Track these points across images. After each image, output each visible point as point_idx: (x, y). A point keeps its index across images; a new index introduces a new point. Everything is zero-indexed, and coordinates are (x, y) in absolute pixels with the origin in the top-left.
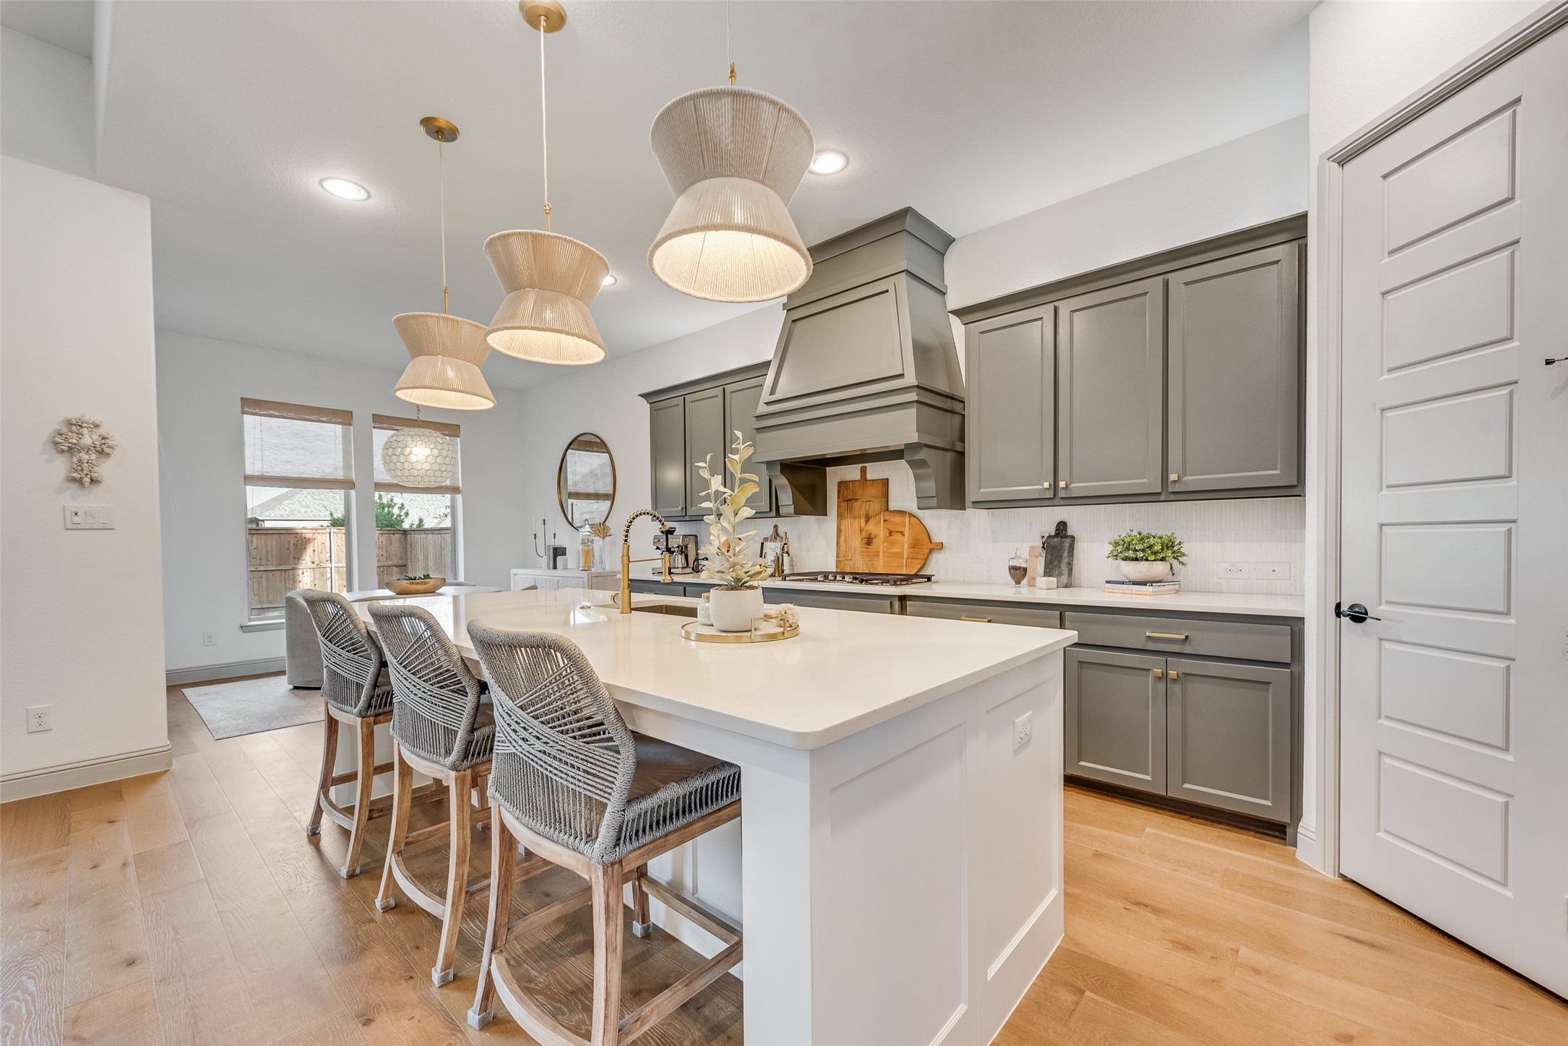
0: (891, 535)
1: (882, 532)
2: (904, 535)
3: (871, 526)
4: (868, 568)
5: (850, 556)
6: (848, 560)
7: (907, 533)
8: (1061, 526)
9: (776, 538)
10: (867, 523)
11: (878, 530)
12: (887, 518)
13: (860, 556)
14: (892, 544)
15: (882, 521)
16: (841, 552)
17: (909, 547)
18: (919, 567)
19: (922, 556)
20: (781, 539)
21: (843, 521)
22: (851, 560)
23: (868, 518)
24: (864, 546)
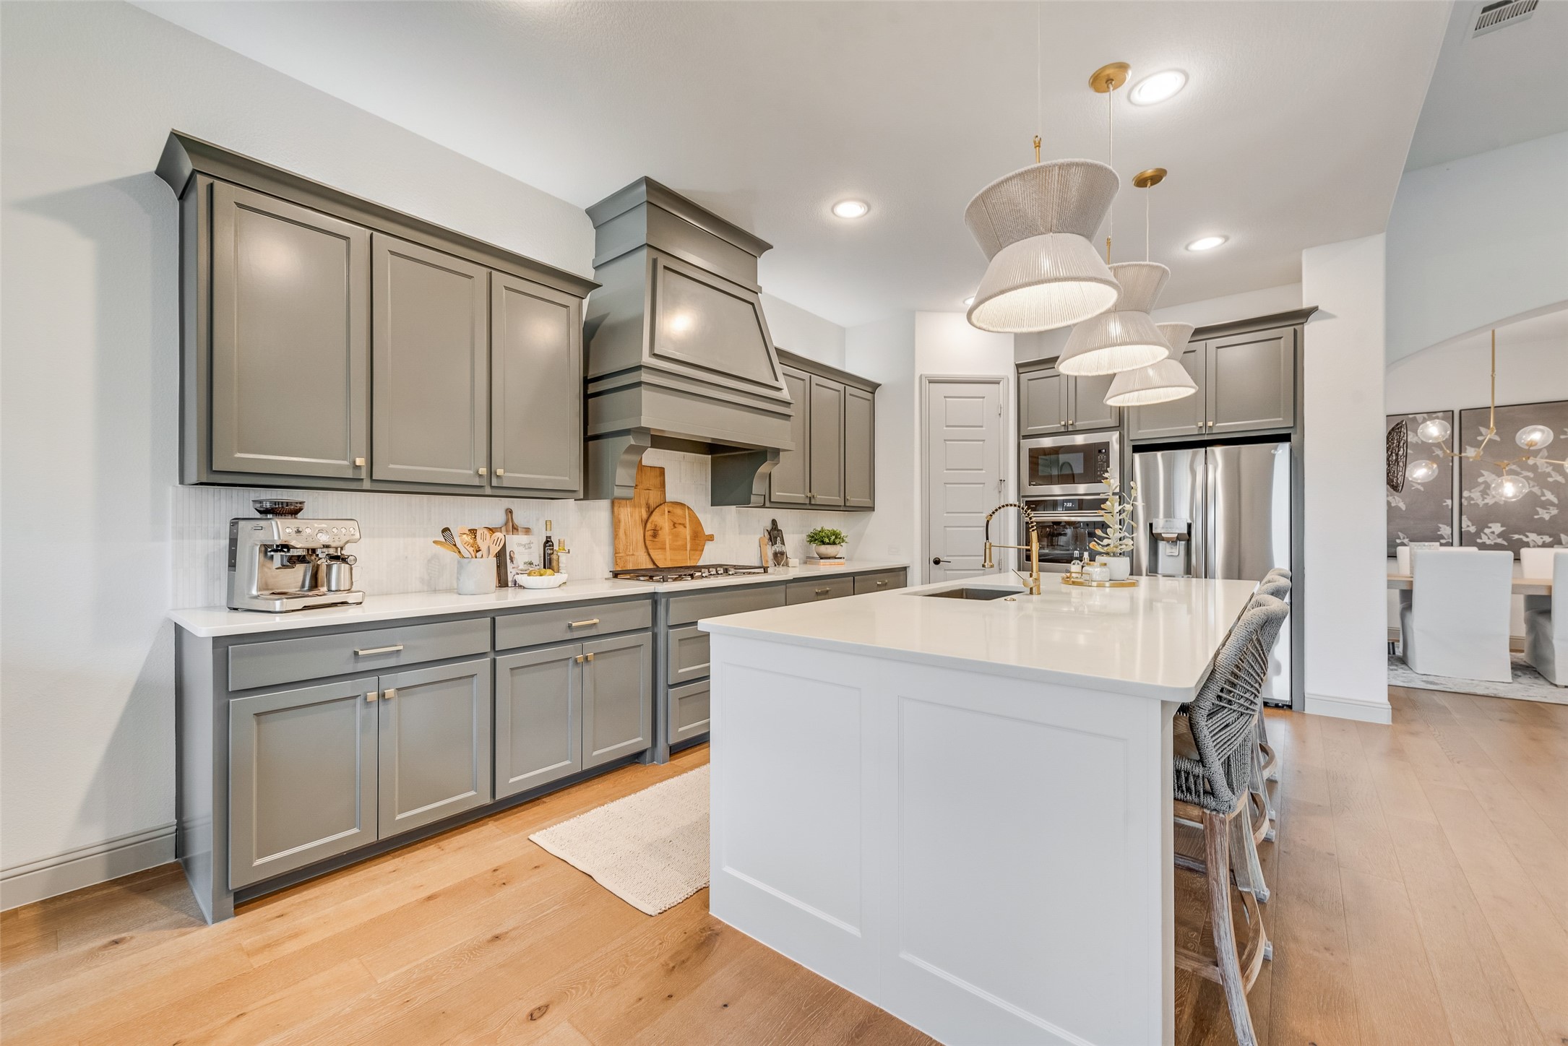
0: (675, 527)
1: (667, 524)
2: (685, 527)
3: (656, 517)
4: (654, 563)
5: (631, 551)
6: (629, 555)
7: (688, 526)
8: (774, 522)
9: (515, 529)
10: (650, 513)
11: (661, 520)
12: (671, 509)
13: (644, 550)
14: (676, 536)
15: (666, 512)
16: (621, 547)
17: (691, 539)
18: (698, 558)
19: (700, 548)
20: (527, 531)
21: (622, 509)
22: (633, 555)
23: (649, 508)
24: (651, 538)
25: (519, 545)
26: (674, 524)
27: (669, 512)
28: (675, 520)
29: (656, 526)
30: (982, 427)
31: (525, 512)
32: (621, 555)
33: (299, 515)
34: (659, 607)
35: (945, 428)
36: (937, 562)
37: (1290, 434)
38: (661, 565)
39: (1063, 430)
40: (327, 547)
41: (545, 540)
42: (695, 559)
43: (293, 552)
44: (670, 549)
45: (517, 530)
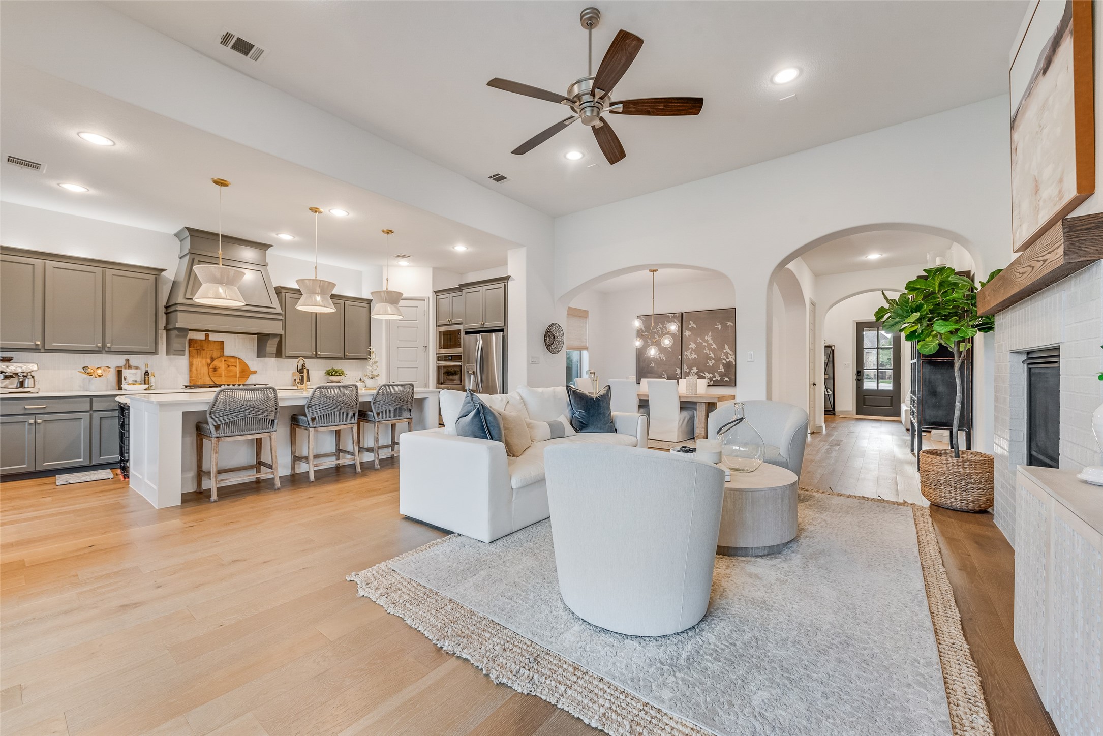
1: (223, 366)
2: (236, 367)
3: (216, 362)
5: (200, 377)
6: (199, 379)
7: (238, 366)
9: (130, 367)
10: (213, 361)
11: (221, 364)
13: (208, 377)
14: (229, 371)
15: (223, 360)
16: (194, 375)
17: (240, 372)
20: (137, 368)
21: (195, 359)
22: (201, 379)
23: (212, 358)
24: (212, 372)
25: (130, 373)
26: (228, 366)
27: (225, 360)
28: (229, 364)
29: (216, 366)
30: (416, 321)
31: (135, 360)
32: (193, 379)
33: (11, 362)
37: (504, 329)
39: (448, 323)
40: (23, 372)
41: (145, 371)
43: (7, 374)
44: (225, 377)
45: (131, 367)
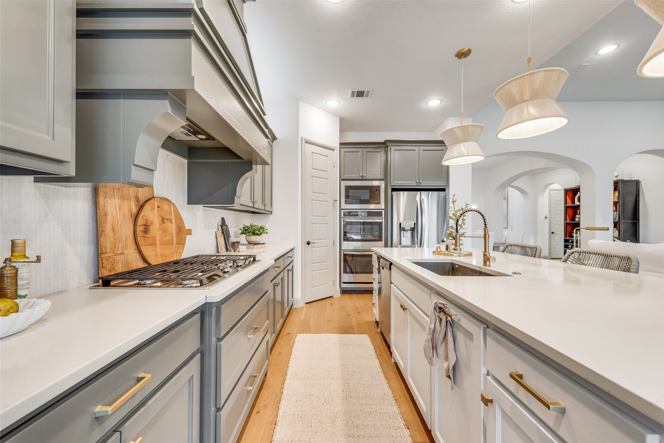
0: (163, 223)
1: (156, 219)
2: (172, 222)
3: (147, 211)
4: (145, 260)
5: (120, 248)
6: (118, 254)
7: (173, 221)
8: (223, 219)
10: (141, 208)
11: (151, 215)
12: (160, 204)
13: (134, 247)
14: (165, 231)
15: (156, 207)
16: (109, 245)
17: (176, 233)
18: (181, 251)
19: (183, 242)
21: (108, 200)
22: (122, 253)
23: (138, 201)
24: (142, 234)
26: (163, 220)
27: (158, 207)
28: (163, 216)
29: (147, 221)
30: (327, 171)
32: (108, 255)
34: (207, 319)
35: (312, 170)
36: (308, 243)
37: (445, 189)
38: (153, 262)
39: (360, 178)
42: (180, 252)
44: (160, 244)
